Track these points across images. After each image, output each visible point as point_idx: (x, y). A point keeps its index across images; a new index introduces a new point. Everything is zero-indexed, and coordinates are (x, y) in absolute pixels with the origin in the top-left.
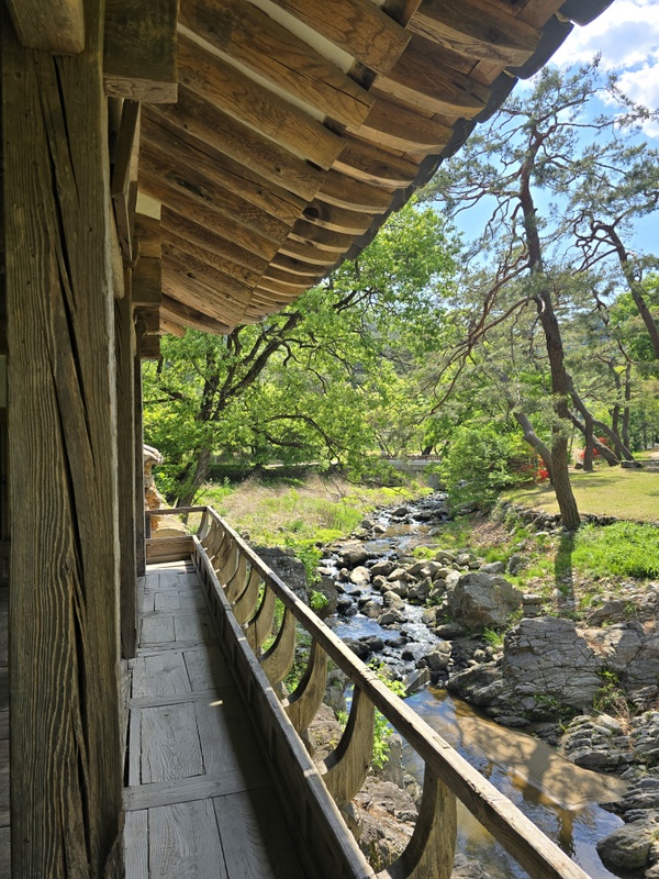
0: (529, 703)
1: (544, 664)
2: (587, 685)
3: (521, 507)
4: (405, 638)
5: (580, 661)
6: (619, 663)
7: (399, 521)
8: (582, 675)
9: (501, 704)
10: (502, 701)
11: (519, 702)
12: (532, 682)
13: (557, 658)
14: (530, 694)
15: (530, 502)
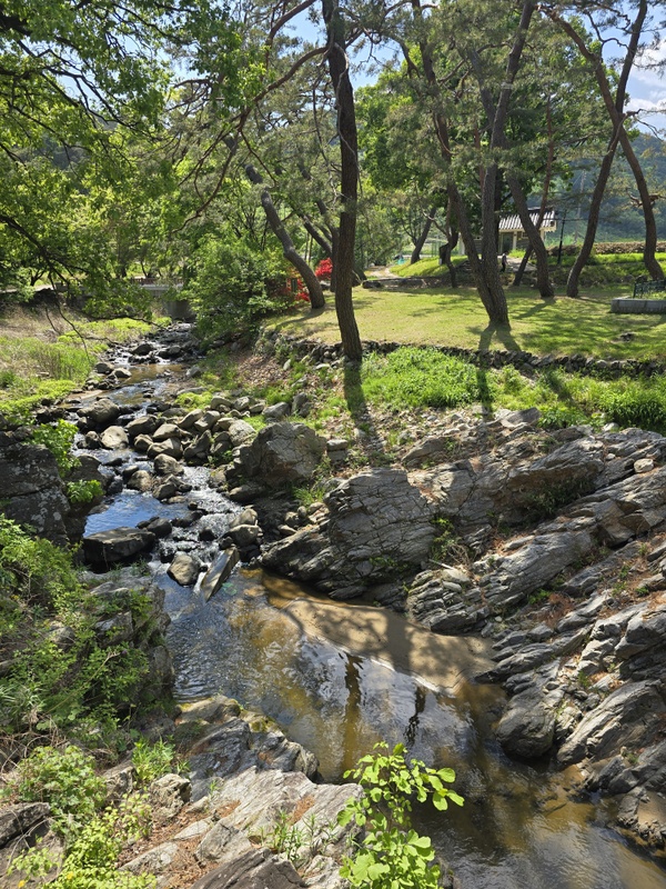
0: (365, 569)
1: (378, 522)
2: (422, 537)
3: (292, 337)
4: (197, 512)
5: (415, 512)
6: (451, 507)
7: (143, 361)
8: (417, 527)
9: (333, 576)
10: (334, 571)
11: (354, 569)
12: (365, 544)
13: (391, 514)
14: (365, 558)
15: (300, 331)
